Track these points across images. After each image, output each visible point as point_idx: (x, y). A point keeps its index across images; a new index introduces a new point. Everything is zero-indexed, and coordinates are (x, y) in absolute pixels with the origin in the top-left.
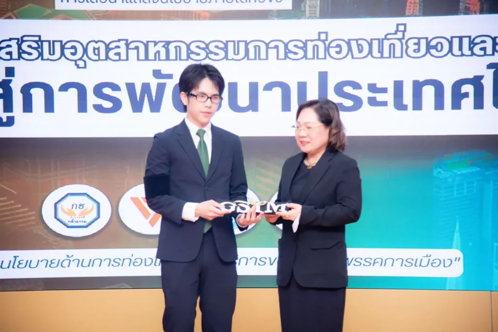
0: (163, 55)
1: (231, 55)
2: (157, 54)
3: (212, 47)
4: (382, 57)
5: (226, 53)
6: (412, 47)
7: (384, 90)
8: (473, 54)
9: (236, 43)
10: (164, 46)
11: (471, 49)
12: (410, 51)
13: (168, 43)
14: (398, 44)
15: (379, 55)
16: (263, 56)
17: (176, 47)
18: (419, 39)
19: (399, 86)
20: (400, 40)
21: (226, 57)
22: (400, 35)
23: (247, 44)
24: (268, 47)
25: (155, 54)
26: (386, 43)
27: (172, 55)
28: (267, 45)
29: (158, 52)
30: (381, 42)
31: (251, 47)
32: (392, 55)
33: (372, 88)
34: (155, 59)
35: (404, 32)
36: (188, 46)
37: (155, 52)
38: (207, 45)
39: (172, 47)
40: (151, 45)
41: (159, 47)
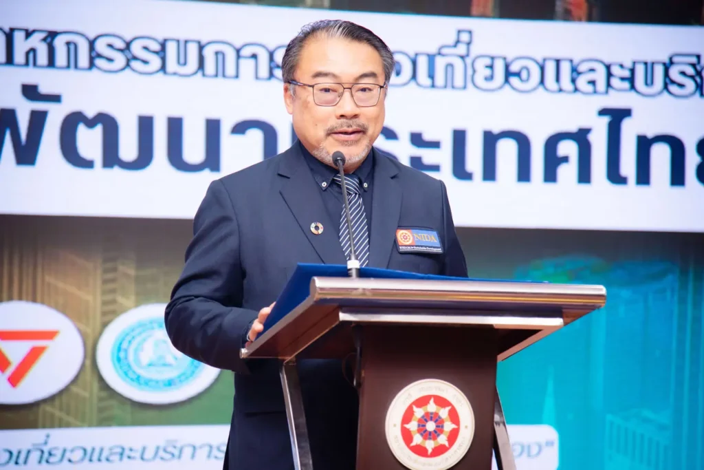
0: (43, 58)
1: (172, 64)
2: (31, 55)
3: (136, 49)
4: (433, 86)
5: (164, 60)
6: (482, 72)
7: (435, 145)
8: (576, 90)
9: (183, 45)
10: (44, 40)
11: (573, 81)
12: (479, 79)
13: (52, 35)
14: (458, 64)
15: (428, 82)
16: (230, 70)
17: (68, 44)
18: (493, 58)
19: (459, 138)
20: (462, 57)
21: (163, 68)
22: (462, 49)
23: (201, 48)
24: (238, 56)
25: (27, 54)
26: (440, 63)
27: (61, 58)
28: (238, 51)
29: (33, 50)
30: (431, 59)
31: (209, 53)
32: (449, 84)
33: (417, 139)
34: (27, 64)
35: (469, 44)
36: (92, 44)
37: (27, 48)
38: (128, 45)
39: (59, 42)
40: (19, 37)
41: (36, 41)
